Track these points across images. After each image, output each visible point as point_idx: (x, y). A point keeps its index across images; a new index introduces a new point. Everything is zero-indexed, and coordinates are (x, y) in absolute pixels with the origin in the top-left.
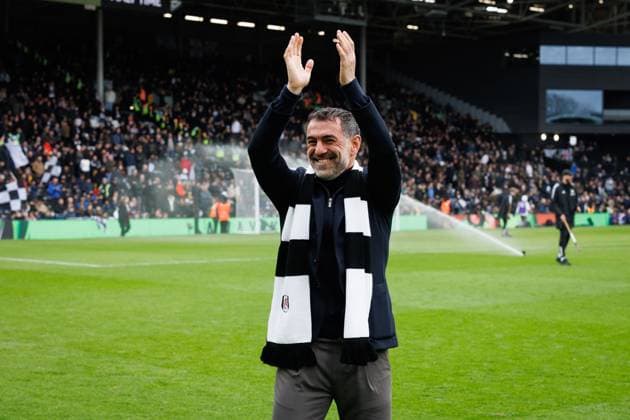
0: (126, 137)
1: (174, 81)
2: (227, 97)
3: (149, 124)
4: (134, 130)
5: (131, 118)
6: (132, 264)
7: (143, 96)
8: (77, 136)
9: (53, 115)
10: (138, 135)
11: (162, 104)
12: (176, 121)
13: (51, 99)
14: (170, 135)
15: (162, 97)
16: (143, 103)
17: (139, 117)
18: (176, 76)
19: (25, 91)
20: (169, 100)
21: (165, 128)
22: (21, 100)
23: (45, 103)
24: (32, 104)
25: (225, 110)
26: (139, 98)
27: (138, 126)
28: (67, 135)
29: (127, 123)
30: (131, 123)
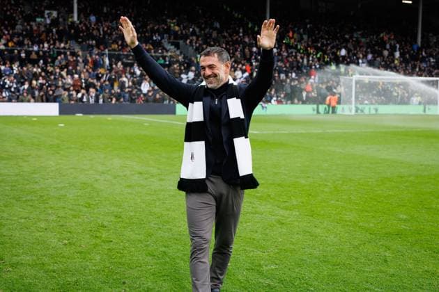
0: (280, 57)
1: (308, 26)
2: (339, 35)
3: (294, 51)
4: (285, 54)
5: (283, 47)
6: (277, 132)
7: (291, 34)
8: (253, 57)
9: (241, 45)
10: (287, 57)
11: (302, 39)
12: (309, 49)
13: (240, 37)
14: (306, 57)
15: (301, 35)
16: (291, 38)
17: (288, 46)
18: (310, 23)
19: (227, 32)
20: (305, 37)
21: (303, 53)
22: (225, 37)
23: (237, 39)
24: (230, 39)
25: (337, 42)
26: (288, 36)
27: (287, 52)
28: (248, 57)
29: (281, 50)
30: (283, 50)
